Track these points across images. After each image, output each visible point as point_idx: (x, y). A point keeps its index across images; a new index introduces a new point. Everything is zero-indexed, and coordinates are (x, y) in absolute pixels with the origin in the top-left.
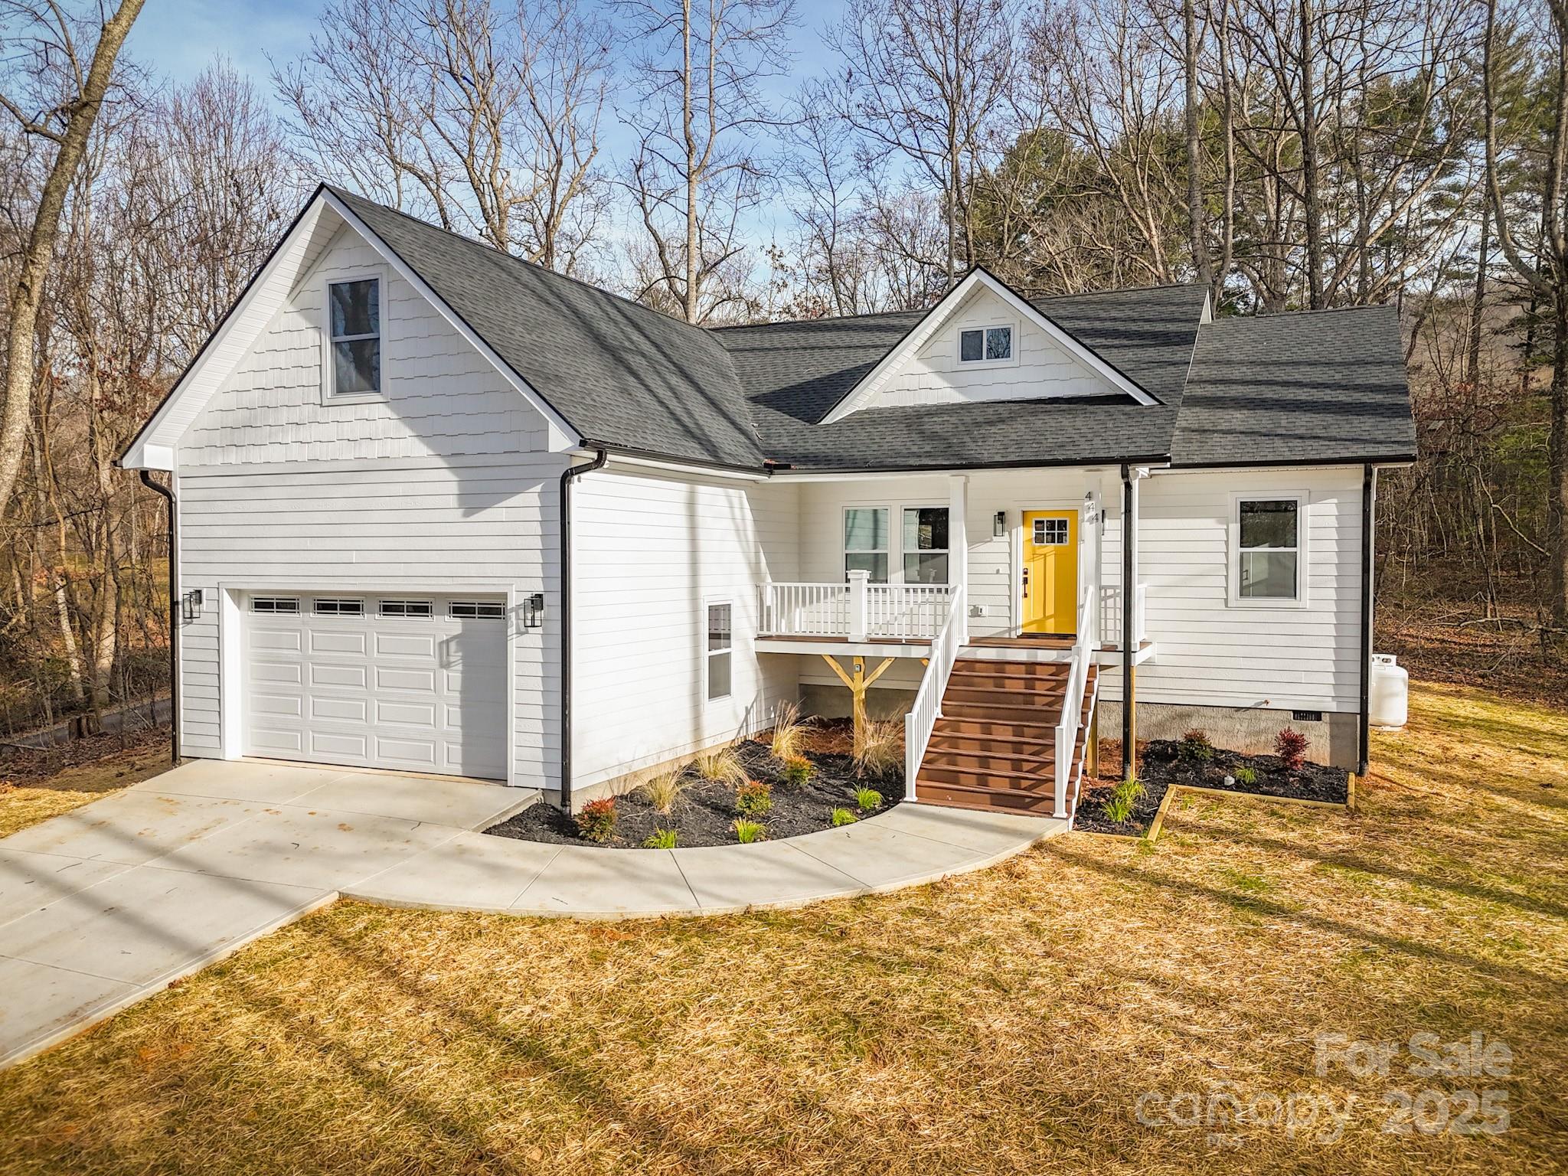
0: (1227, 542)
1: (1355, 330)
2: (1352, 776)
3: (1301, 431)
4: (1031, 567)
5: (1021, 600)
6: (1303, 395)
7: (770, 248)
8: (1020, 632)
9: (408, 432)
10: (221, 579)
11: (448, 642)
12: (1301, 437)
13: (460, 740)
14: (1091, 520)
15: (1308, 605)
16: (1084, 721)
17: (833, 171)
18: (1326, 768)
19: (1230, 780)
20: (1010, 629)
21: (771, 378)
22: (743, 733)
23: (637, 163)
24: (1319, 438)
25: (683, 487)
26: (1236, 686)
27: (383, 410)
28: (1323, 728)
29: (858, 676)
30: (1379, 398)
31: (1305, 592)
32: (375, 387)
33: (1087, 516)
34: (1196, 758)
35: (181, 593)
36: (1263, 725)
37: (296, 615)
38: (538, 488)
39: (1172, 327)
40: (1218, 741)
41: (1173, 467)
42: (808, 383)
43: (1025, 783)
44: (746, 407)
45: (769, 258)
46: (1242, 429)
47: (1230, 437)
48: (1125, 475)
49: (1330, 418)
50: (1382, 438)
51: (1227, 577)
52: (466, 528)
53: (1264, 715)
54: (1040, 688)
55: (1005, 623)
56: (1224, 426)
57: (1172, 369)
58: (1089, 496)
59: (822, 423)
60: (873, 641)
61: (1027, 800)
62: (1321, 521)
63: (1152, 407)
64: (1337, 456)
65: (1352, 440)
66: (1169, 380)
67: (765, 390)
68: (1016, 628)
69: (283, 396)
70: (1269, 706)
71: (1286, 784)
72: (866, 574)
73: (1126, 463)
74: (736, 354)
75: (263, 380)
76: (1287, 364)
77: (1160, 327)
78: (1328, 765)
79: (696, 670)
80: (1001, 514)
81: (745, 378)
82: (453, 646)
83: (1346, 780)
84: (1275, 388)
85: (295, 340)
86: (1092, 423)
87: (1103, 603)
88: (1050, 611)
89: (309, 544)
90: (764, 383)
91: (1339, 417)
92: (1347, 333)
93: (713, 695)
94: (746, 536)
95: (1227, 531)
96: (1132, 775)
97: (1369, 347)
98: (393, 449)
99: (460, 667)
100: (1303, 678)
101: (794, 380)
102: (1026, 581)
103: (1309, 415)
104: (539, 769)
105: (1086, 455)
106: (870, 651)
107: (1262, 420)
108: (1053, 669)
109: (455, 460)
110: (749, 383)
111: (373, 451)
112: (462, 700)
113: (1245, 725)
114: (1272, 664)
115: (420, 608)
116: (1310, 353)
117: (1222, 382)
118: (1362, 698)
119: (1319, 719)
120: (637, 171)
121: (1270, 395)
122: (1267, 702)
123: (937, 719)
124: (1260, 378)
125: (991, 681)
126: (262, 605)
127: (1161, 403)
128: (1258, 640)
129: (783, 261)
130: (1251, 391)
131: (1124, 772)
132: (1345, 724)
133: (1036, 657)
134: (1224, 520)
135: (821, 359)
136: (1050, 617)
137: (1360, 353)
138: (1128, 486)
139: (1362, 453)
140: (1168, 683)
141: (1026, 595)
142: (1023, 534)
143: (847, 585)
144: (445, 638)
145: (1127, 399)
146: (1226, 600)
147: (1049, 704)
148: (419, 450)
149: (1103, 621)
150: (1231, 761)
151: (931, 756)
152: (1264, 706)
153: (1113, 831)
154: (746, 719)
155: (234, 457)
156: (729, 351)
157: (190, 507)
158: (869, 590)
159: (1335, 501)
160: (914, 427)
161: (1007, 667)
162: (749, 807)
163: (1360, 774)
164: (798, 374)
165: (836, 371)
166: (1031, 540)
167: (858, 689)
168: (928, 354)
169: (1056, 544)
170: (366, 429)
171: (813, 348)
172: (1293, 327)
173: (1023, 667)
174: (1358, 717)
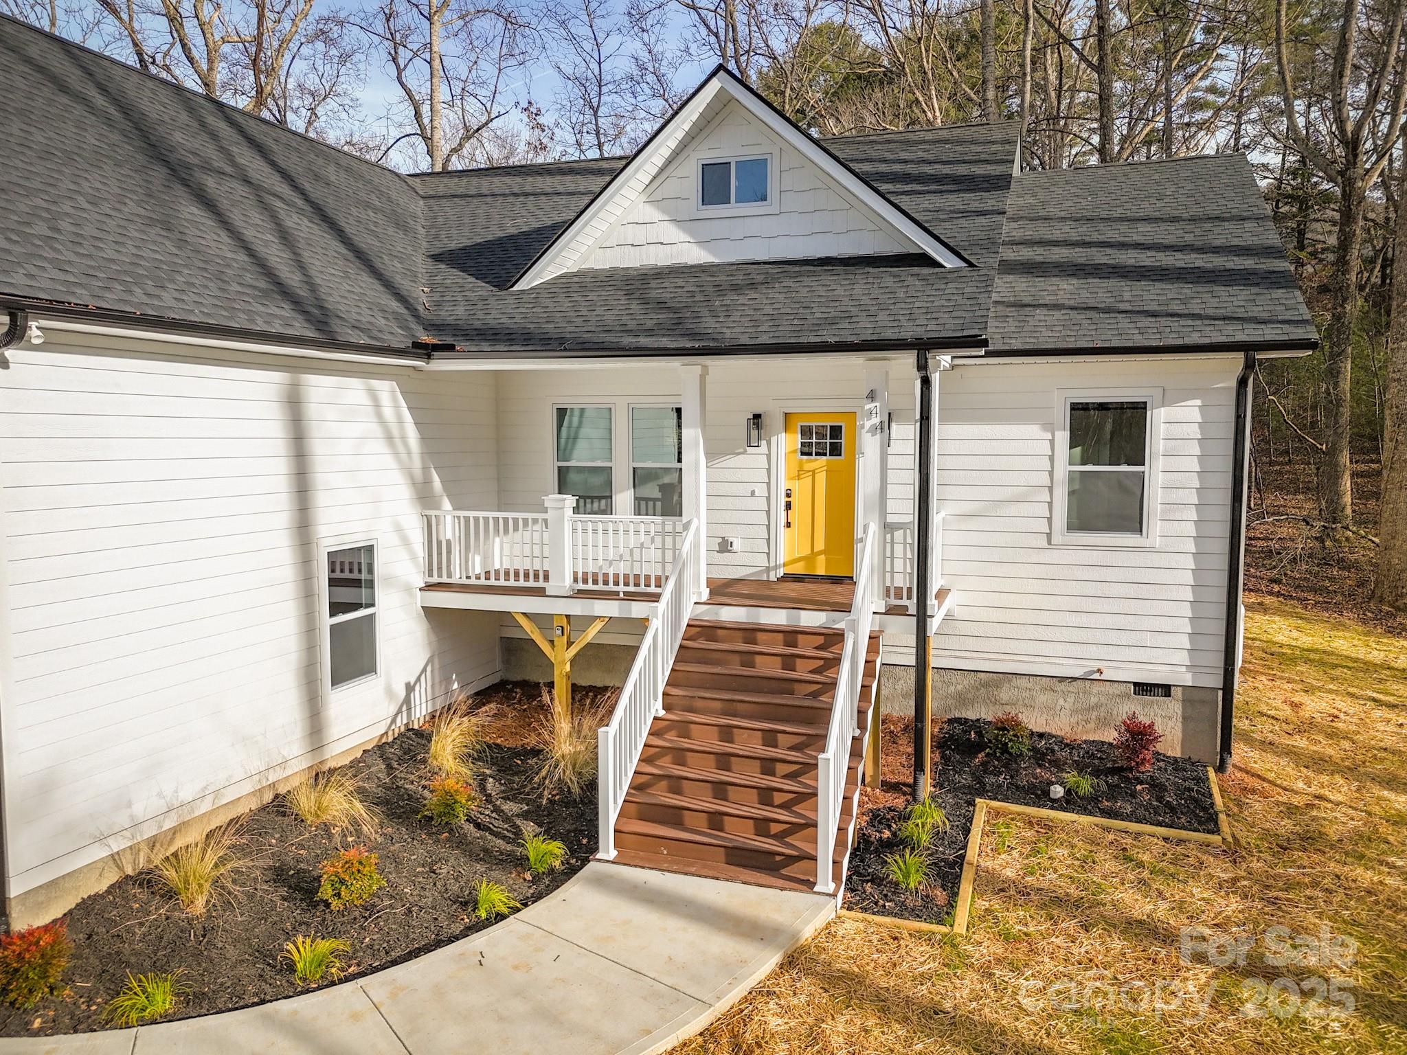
0: (1052, 457)
1: (1200, 182)
2: (1212, 774)
3: (1153, 307)
4: (795, 486)
5: (782, 530)
6: (1147, 259)
7: (526, 105)
8: (781, 573)
12: (1154, 314)
14: (873, 430)
15: (1158, 543)
16: (861, 725)
17: (598, 23)
18: (1176, 760)
19: (1058, 791)
20: (768, 569)
21: (466, 232)
22: (401, 722)
23: (387, 11)
24: (1179, 315)
25: (277, 377)
26: (1060, 649)
28: (1173, 707)
29: (561, 642)
30: (1249, 263)
31: (1155, 525)
33: (868, 424)
34: (1011, 754)
36: (1094, 700)
39: (978, 170)
40: (1034, 721)
41: (989, 354)
42: (511, 237)
43: (774, 829)
44: (421, 264)
45: (524, 117)
46: (1072, 303)
47: (1058, 314)
48: (922, 366)
49: (1187, 290)
50: (1265, 315)
51: (1050, 504)
53: (1096, 688)
54: (802, 671)
55: (762, 561)
56: (1048, 300)
57: (981, 220)
58: (872, 396)
59: (515, 288)
60: (580, 595)
62: (1179, 431)
63: (957, 270)
64: (1207, 341)
65: (1224, 318)
66: (979, 235)
67: (453, 245)
68: (776, 567)
70: (1102, 677)
71: (1133, 795)
72: (572, 501)
73: (923, 347)
74: (432, 201)
76: (1121, 220)
77: (962, 170)
78: (1179, 755)
79: (311, 648)
80: (757, 417)
81: (433, 231)
83: (1203, 780)
84: (1109, 251)
86: (876, 292)
87: (889, 536)
88: (820, 545)
90: (455, 236)
91: (1200, 289)
92: (1191, 186)
93: (338, 679)
94: (406, 445)
95: (1052, 442)
96: (926, 786)
97: (1222, 201)
100: (1148, 639)
101: (495, 233)
102: (788, 506)
103: (1158, 285)
105: (868, 335)
106: (577, 608)
107: (1099, 291)
110: (436, 237)
113: (1071, 700)
114: (1109, 621)
116: (1146, 209)
117: (1041, 243)
118: (1226, 670)
119: (1168, 694)
120: (388, 21)
121: (1104, 260)
122: (1100, 671)
123: (655, 718)
124: (1087, 239)
125: (737, 658)
127: (971, 264)
128: (1090, 589)
129: (541, 120)
130: (1078, 255)
131: (915, 779)
132: (1203, 702)
133: (799, 619)
134: (1049, 427)
135: (533, 209)
136: (820, 553)
137: (1211, 209)
138: (926, 382)
139: (1241, 337)
140: (971, 644)
141: (788, 525)
142: (786, 443)
143: (544, 516)
145: (923, 260)
146: (1049, 535)
147: (815, 695)
149: (888, 561)
150: (1053, 751)
151: (642, 779)
152: (1096, 676)
153: (903, 911)
154: (407, 701)
156: (423, 198)
158: (576, 523)
159: (1198, 402)
160: (637, 294)
161: (760, 636)
162: (338, 895)
163: (1221, 768)
164: (501, 227)
165: (550, 223)
166: (795, 451)
167: (559, 659)
168: (658, 195)
169: (828, 457)
171: (526, 195)
172: (1123, 179)
173: (781, 635)
174: (1220, 693)
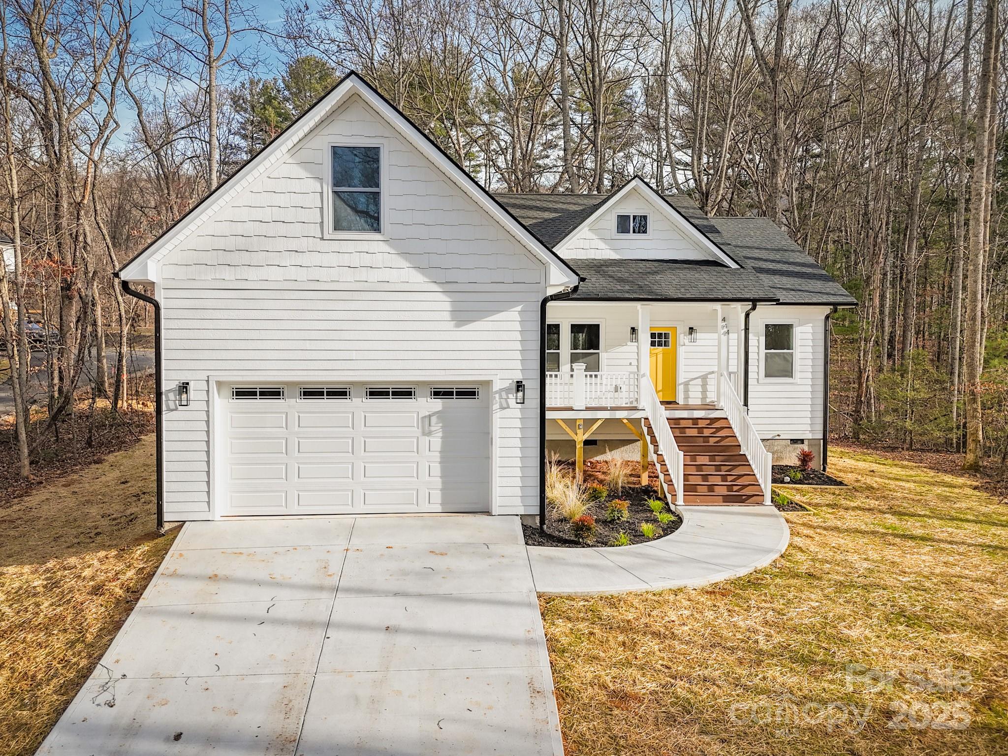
0: (758, 347)
3: (789, 286)
9: (405, 264)
10: (209, 373)
11: (430, 416)
12: (793, 290)
13: (440, 486)
14: (725, 333)
15: (799, 381)
19: (788, 479)
24: (801, 290)
26: (763, 427)
27: (384, 247)
28: (804, 448)
29: (580, 432)
30: (810, 270)
31: (797, 374)
32: (377, 230)
33: (722, 331)
35: (168, 384)
36: (776, 448)
37: (282, 401)
38: (519, 308)
43: (735, 488)
48: (753, 309)
51: (758, 366)
52: (458, 335)
53: (776, 443)
54: (707, 433)
58: (724, 320)
60: (588, 409)
61: (744, 497)
62: (805, 336)
63: (738, 269)
64: (820, 301)
65: (819, 293)
69: (282, 229)
70: (780, 438)
71: (812, 478)
72: (583, 366)
73: (756, 301)
75: (258, 214)
82: (434, 419)
85: (295, 186)
88: (660, 387)
89: (308, 345)
91: (801, 280)
95: (758, 340)
97: (778, 241)
98: (391, 275)
99: (440, 434)
100: (796, 421)
103: (784, 277)
104: (518, 501)
106: (589, 415)
108: (708, 421)
109: (448, 286)
111: (374, 276)
112: (441, 457)
114: (780, 414)
115: (404, 393)
118: (824, 431)
119: (803, 443)
122: (778, 435)
126: (242, 393)
127: (742, 267)
128: (774, 401)
132: (815, 445)
133: (693, 415)
134: (757, 334)
136: (660, 391)
137: (777, 244)
138: (748, 315)
139: (831, 300)
143: (572, 373)
144: (427, 414)
145: (720, 264)
146: (758, 380)
147: (730, 442)
148: (417, 279)
152: (777, 438)
155: (228, 274)
157: (173, 314)
158: (586, 376)
159: (811, 325)
160: (603, 273)
161: (681, 421)
163: (824, 471)
167: (579, 440)
168: (595, 227)
169: (663, 347)
170: (367, 260)
173: (691, 421)
174: (822, 441)
